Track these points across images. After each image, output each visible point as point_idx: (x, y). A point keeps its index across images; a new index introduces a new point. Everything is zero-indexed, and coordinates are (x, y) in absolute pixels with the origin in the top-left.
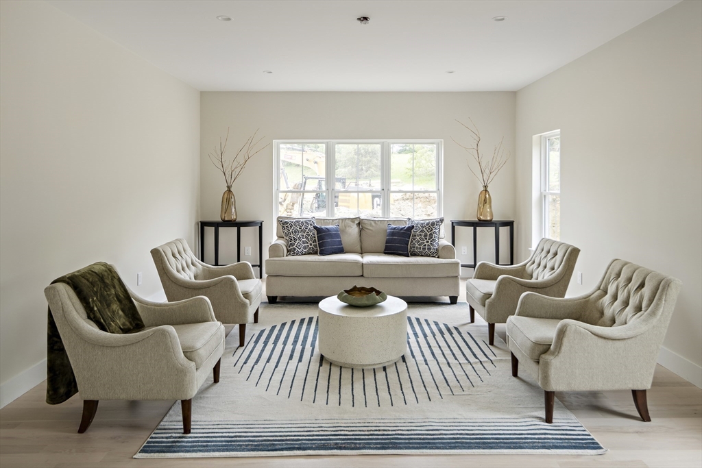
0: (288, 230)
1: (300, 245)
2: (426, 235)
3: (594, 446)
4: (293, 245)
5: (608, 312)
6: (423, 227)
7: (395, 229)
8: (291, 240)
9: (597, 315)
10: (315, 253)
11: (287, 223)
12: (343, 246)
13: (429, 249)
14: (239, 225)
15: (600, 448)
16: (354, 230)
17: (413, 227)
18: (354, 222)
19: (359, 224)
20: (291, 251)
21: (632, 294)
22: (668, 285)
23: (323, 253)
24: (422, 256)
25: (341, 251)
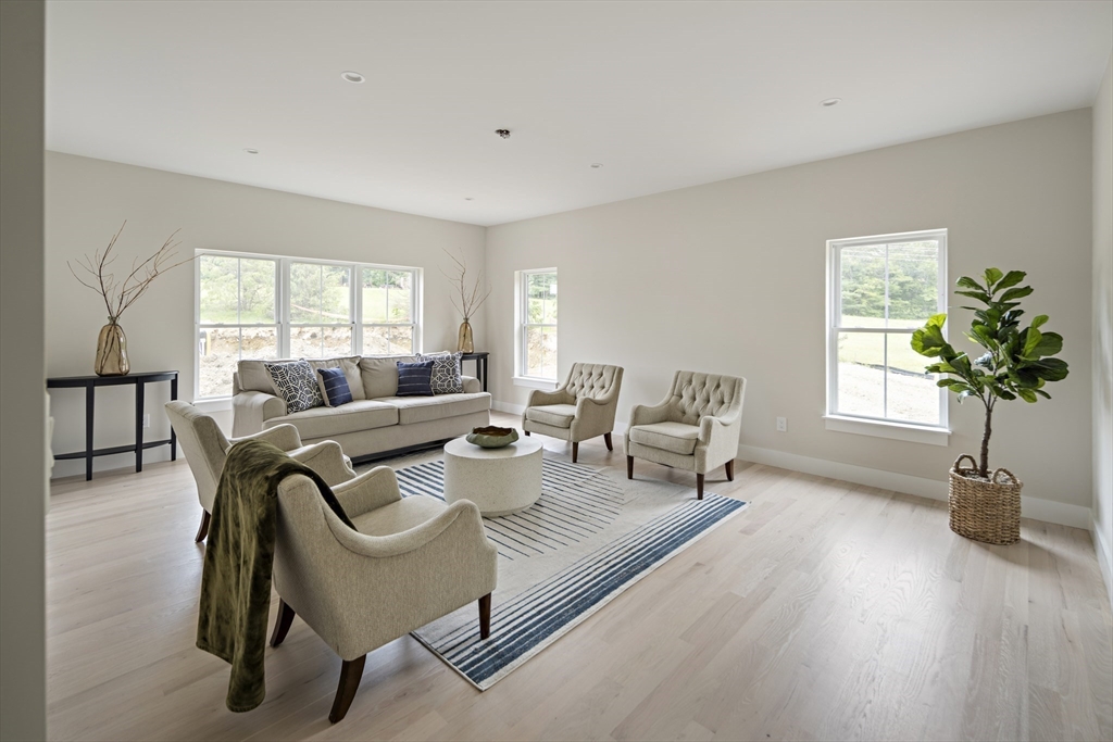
0: (283, 377)
1: (305, 397)
2: (448, 370)
3: (738, 504)
4: (294, 397)
5: (691, 411)
6: (443, 362)
7: (411, 366)
8: (290, 391)
9: (680, 414)
10: (322, 404)
11: (279, 368)
12: (351, 392)
13: (455, 385)
14: (140, 381)
15: (743, 503)
16: (356, 372)
17: (433, 362)
18: (354, 362)
19: (358, 365)
20: (293, 407)
21: (711, 394)
22: (740, 382)
23: (334, 404)
24: (445, 393)
25: (349, 400)
